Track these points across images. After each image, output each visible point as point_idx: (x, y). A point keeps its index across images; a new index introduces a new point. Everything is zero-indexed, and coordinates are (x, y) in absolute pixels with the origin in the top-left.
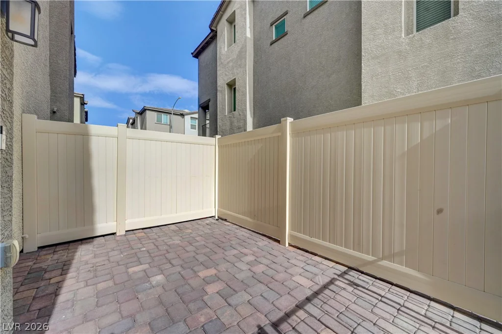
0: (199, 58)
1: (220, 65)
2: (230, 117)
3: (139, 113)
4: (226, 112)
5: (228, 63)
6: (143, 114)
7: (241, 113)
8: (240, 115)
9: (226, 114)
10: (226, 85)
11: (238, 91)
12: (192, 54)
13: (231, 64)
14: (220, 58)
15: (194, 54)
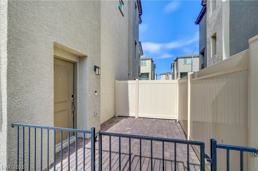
0: (200, 23)
1: (208, 26)
2: (213, 59)
3: (175, 60)
4: (211, 55)
5: (212, 23)
6: (177, 61)
7: (219, 55)
8: (219, 56)
9: (211, 57)
10: (211, 38)
11: (218, 40)
12: (195, 23)
13: (214, 23)
14: (208, 21)
15: (196, 23)
